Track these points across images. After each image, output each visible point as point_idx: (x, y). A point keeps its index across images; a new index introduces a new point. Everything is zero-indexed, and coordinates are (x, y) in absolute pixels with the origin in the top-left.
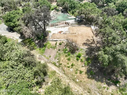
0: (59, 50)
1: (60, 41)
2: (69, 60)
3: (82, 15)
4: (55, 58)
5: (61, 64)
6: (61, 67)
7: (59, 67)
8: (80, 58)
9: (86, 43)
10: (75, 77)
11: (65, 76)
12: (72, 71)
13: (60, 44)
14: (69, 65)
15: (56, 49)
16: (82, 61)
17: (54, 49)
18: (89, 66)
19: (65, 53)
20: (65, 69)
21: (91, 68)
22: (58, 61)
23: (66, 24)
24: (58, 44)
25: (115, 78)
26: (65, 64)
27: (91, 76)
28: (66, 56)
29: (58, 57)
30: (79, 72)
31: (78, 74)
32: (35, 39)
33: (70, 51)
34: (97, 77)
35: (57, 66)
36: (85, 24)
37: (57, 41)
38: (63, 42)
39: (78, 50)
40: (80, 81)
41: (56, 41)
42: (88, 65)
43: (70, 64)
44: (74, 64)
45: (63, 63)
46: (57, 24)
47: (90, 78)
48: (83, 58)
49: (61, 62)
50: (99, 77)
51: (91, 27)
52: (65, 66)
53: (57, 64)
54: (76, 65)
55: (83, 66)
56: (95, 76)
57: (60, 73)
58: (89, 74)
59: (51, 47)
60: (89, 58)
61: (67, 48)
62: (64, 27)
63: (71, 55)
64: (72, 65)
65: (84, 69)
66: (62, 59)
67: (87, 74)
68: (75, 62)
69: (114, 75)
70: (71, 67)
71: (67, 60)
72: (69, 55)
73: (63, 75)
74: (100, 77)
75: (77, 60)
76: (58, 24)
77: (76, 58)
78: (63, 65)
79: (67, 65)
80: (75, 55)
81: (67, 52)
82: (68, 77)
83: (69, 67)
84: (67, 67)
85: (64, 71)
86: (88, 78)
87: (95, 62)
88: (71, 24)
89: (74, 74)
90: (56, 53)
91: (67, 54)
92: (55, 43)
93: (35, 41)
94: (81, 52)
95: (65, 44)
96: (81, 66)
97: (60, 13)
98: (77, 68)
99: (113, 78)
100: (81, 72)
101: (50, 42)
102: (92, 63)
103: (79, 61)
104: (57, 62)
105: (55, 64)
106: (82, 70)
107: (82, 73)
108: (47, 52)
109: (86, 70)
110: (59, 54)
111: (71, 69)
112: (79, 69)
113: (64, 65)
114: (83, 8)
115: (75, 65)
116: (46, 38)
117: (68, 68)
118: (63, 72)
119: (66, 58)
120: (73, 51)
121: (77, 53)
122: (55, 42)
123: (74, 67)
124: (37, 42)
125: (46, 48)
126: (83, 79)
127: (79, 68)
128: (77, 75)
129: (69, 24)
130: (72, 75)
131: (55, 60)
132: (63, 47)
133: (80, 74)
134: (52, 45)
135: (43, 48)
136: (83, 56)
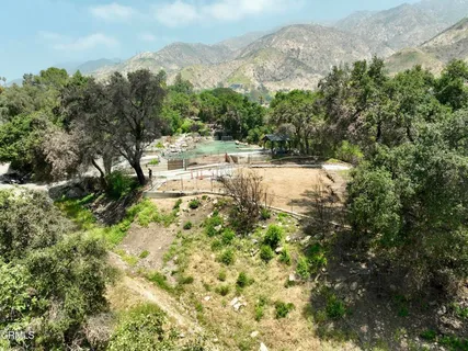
0: (187, 227)
1: (196, 194)
2: (227, 260)
4: (166, 259)
5: (190, 281)
6: (187, 294)
7: (177, 292)
8: (278, 250)
9: (304, 200)
10: (254, 334)
12: (237, 307)
13: (193, 207)
14: (225, 284)
15: (173, 226)
16: (285, 261)
17: (168, 226)
18: (321, 279)
19: (211, 233)
20: (207, 298)
21: (327, 284)
22: (175, 268)
23: (227, 161)
24: (184, 206)
25: (457, 324)
26: (207, 281)
27: (331, 325)
28: (215, 246)
29: (178, 253)
30: (272, 309)
31: (270, 321)
32: (97, 201)
33: (233, 224)
34: (365, 329)
35: (168, 289)
37: (183, 195)
38: (204, 198)
39: (265, 218)
41: (178, 195)
42: (313, 276)
43: (231, 281)
44: (248, 276)
45: (198, 278)
46: (192, 161)
47: (330, 336)
48: (292, 247)
49: (189, 273)
50: (372, 326)
52: (207, 287)
53: (172, 282)
54: (257, 280)
55: (292, 278)
56: (351, 322)
57: (177, 316)
58: (323, 314)
59: (156, 220)
60: (318, 244)
61: (221, 215)
62: (220, 167)
63: (237, 240)
64: (241, 283)
65: (298, 296)
66: (197, 258)
67: (311, 318)
68: (252, 269)
69: (451, 309)
70: (233, 290)
71: (217, 264)
72: (227, 241)
73: (192, 324)
74: (380, 325)
75: (265, 258)
76: (199, 160)
77: (258, 252)
78: (197, 284)
79: (218, 282)
80: (254, 238)
81: (218, 228)
82: (217, 332)
83: (224, 292)
84: (217, 291)
85: (199, 309)
86: (320, 334)
87: (345, 260)
88: (246, 160)
89: (247, 320)
90: (174, 239)
91: (217, 239)
92: (174, 204)
93: (96, 207)
94: (280, 224)
95: (215, 202)
96: (284, 281)
97: (211, 139)
98: (262, 292)
99: (447, 325)
100: (282, 311)
101: (152, 200)
102: (330, 261)
103: (273, 262)
104: (173, 273)
105: (159, 281)
106: (287, 302)
107: (289, 315)
108: (134, 238)
109: (308, 296)
110: (186, 241)
111: (236, 299)
112: (274, 298)
113: (201, 286)
114: (287, 104)
115: (252, 282)
116: (140, 189)
117: (222, 298)
118: (195, 313)
119: (213, 256)
120: (245, 223)
121: (263, 230)
122: (172, 201)
123: (249, 289)
124: (101, 209)
125: (135, 224)
126: (295, 342)
127: (271, 291)
128: (263, 323)
129: (239, 160)
130: (239, 325)
131: (165, 265)
132: (205, 213)
133: (277, 317)
134: (159, 211)
135: (121, 225)
136: (288, 239)
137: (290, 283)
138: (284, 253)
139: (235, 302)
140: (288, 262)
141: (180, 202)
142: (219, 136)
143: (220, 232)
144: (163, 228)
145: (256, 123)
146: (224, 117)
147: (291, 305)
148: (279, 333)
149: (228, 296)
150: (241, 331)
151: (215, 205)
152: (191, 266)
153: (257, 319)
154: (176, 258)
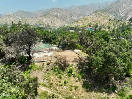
0: (48, 70)
1: (47, 61)
2: (60, 78)
3: (64, 41)
4: (44, 79)
5: (52, 84)
6: (52, 87)
7: (50, 87)
8: (72, 74)
10: (71, 94)
11: (59, 95)
12: (66, 88)
13: (48, 64)
15: (43, 70)
16: (74, 76)
19: (55, 71)
20: (58, 88)
22: (47, 81)
24: (45, 64)
26: (56, 83)
28: (56, 75)
29: (47, 77)
30: (74, 88)
33: (60, 68)
35: (47, 87)
36: (68, 49)
37: (44, 61)
38: (50, 62)
39: (68, 66)
40: (77, 97)
43: (62, 82)
46: (40, 50)
49: (51, 82)
51: (74, 51)
52: (57, 85)
53: (48, 85)
55: (77, 80)
59: (38, 69)
61: (56, 66)
62: (48, 52)
63: (62, 72)
64: (65, 83)
65: (79, 84)
66: (52, 78)
68: (67, 79)
70: (64, 85)
71: (58, 79)
72: (59, 73)
75: (70, 76)
76: (42, 50)
77: (67, 75)
78: (54, 84)
79: (59, 83)
80: (66, 72)
81: (57, 70)
82: (63, 95)
84: (60, 85)
85: (57, 90)
87: (88, 75)
88: (55, 50)
89: (69, 91)
90: (44, 74)
91: (57, 72)
92: (42, 64)
94: (72, 67)
95: (54, 63)
96: (75, 81)
97: (42, 43)
98: (70, 84)
99: (110, 85)
100: (76, 88)
101: (35, 64)
103: (72, 77)
104: (47, 83)
105: (44, 85)
106: (77, 86)
107: (78, 89)
108: (33, 74)
110: (48, 74)
111: (65, 87)
112: (74, 85)
114: (65, 35)
115: (68, 82)
117: (61, 87)
118: (56, 92)
119: (56, 77)
120: (63, 68)
121: (68, 69)
123: (67, 84)
125: (32, 71)
126: (81, 94)
128: (73, 91)
129: (53, 50)
130: (67, 93)
131: (44, 81)
132: (52, 66)
133: (75, 89)
134: (38, 66)
135: (28, 71)
136: (74, 71)
137: (77, 81)
138: (74, 74)
139: (65, 88)
140: (75, 77)
141: (44, 63)
142: (44, 42)
143: (57, 71)
144: (40, 71)
145: (54, 39)
146: (45, 37)
147: (78, 86)
148: (77, 93)
149: (63, 86)
150: (68, 94)
151: (54, 64)
152: (51, 80)
153: (71, 91)
154: (46, 79)
